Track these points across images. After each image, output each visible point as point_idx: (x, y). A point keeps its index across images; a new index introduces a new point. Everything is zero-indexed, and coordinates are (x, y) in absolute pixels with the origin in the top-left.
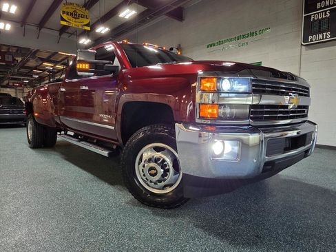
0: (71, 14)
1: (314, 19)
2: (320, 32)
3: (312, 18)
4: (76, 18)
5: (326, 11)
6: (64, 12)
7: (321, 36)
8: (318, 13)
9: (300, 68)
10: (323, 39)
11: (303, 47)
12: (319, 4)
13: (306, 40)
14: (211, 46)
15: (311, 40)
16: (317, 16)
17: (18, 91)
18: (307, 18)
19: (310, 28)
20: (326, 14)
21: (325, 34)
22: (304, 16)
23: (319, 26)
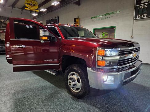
0: (30, 4)
1: (140, 8)
2: (142, 14)
3: (139, 7)
4: (32, 6)
5: (145, 5)
6: (26, 4)
7: (142, 16)
8: (142, 5)
9: (133, 29)
10: (143, 17)
11: (135, 20)
12: (142, 1)
13: (136, 17)
15: (138, 17)
16: (141, 7)
17: (2, 34)
18: (137, 7)
19: (138, 12)
20: (145, 6)
21: (144, 15)
22: (135, 6)
23: (142, 11)
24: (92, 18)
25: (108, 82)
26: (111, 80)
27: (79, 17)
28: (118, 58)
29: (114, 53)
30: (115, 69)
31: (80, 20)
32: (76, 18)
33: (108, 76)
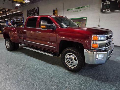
2: (107, 9)
5: (109, 2)
7: (107, 10)
8: (106, 2)
11: (101, 13)
13: (102, 11)
14: (69, 10)
15: (104, 11)
16: (106, 3)
18: (103, 3)
19: (104, 7)
21: (108, 9)
22: (102, 2)
23: (107, 7)
24: (68, 10)
25: (99, 59)
26: (101, 57)
27: (56, 9)
28: (106, 42)
29: (103, 38)
30: (104, 50)
31: (58, 11)
32: (55, 9)
33: (99, 55)
